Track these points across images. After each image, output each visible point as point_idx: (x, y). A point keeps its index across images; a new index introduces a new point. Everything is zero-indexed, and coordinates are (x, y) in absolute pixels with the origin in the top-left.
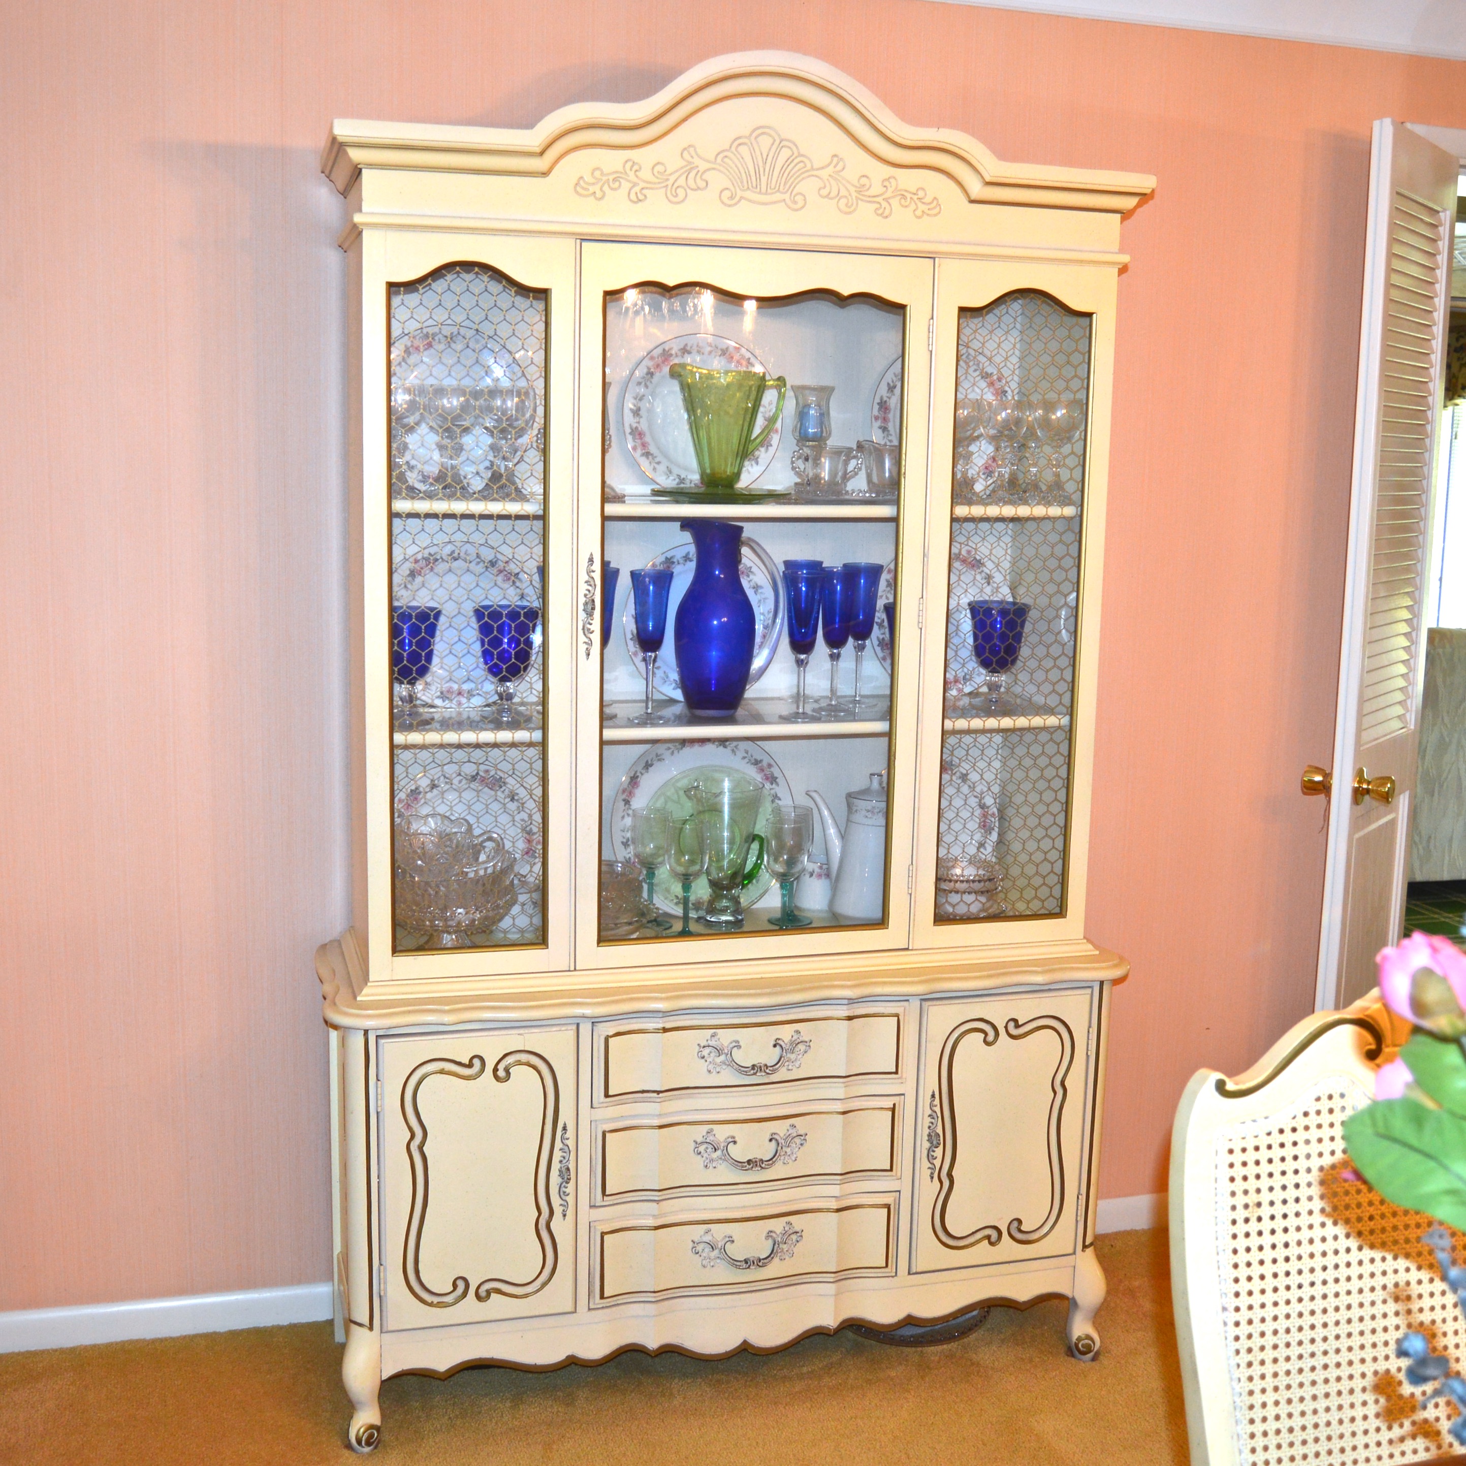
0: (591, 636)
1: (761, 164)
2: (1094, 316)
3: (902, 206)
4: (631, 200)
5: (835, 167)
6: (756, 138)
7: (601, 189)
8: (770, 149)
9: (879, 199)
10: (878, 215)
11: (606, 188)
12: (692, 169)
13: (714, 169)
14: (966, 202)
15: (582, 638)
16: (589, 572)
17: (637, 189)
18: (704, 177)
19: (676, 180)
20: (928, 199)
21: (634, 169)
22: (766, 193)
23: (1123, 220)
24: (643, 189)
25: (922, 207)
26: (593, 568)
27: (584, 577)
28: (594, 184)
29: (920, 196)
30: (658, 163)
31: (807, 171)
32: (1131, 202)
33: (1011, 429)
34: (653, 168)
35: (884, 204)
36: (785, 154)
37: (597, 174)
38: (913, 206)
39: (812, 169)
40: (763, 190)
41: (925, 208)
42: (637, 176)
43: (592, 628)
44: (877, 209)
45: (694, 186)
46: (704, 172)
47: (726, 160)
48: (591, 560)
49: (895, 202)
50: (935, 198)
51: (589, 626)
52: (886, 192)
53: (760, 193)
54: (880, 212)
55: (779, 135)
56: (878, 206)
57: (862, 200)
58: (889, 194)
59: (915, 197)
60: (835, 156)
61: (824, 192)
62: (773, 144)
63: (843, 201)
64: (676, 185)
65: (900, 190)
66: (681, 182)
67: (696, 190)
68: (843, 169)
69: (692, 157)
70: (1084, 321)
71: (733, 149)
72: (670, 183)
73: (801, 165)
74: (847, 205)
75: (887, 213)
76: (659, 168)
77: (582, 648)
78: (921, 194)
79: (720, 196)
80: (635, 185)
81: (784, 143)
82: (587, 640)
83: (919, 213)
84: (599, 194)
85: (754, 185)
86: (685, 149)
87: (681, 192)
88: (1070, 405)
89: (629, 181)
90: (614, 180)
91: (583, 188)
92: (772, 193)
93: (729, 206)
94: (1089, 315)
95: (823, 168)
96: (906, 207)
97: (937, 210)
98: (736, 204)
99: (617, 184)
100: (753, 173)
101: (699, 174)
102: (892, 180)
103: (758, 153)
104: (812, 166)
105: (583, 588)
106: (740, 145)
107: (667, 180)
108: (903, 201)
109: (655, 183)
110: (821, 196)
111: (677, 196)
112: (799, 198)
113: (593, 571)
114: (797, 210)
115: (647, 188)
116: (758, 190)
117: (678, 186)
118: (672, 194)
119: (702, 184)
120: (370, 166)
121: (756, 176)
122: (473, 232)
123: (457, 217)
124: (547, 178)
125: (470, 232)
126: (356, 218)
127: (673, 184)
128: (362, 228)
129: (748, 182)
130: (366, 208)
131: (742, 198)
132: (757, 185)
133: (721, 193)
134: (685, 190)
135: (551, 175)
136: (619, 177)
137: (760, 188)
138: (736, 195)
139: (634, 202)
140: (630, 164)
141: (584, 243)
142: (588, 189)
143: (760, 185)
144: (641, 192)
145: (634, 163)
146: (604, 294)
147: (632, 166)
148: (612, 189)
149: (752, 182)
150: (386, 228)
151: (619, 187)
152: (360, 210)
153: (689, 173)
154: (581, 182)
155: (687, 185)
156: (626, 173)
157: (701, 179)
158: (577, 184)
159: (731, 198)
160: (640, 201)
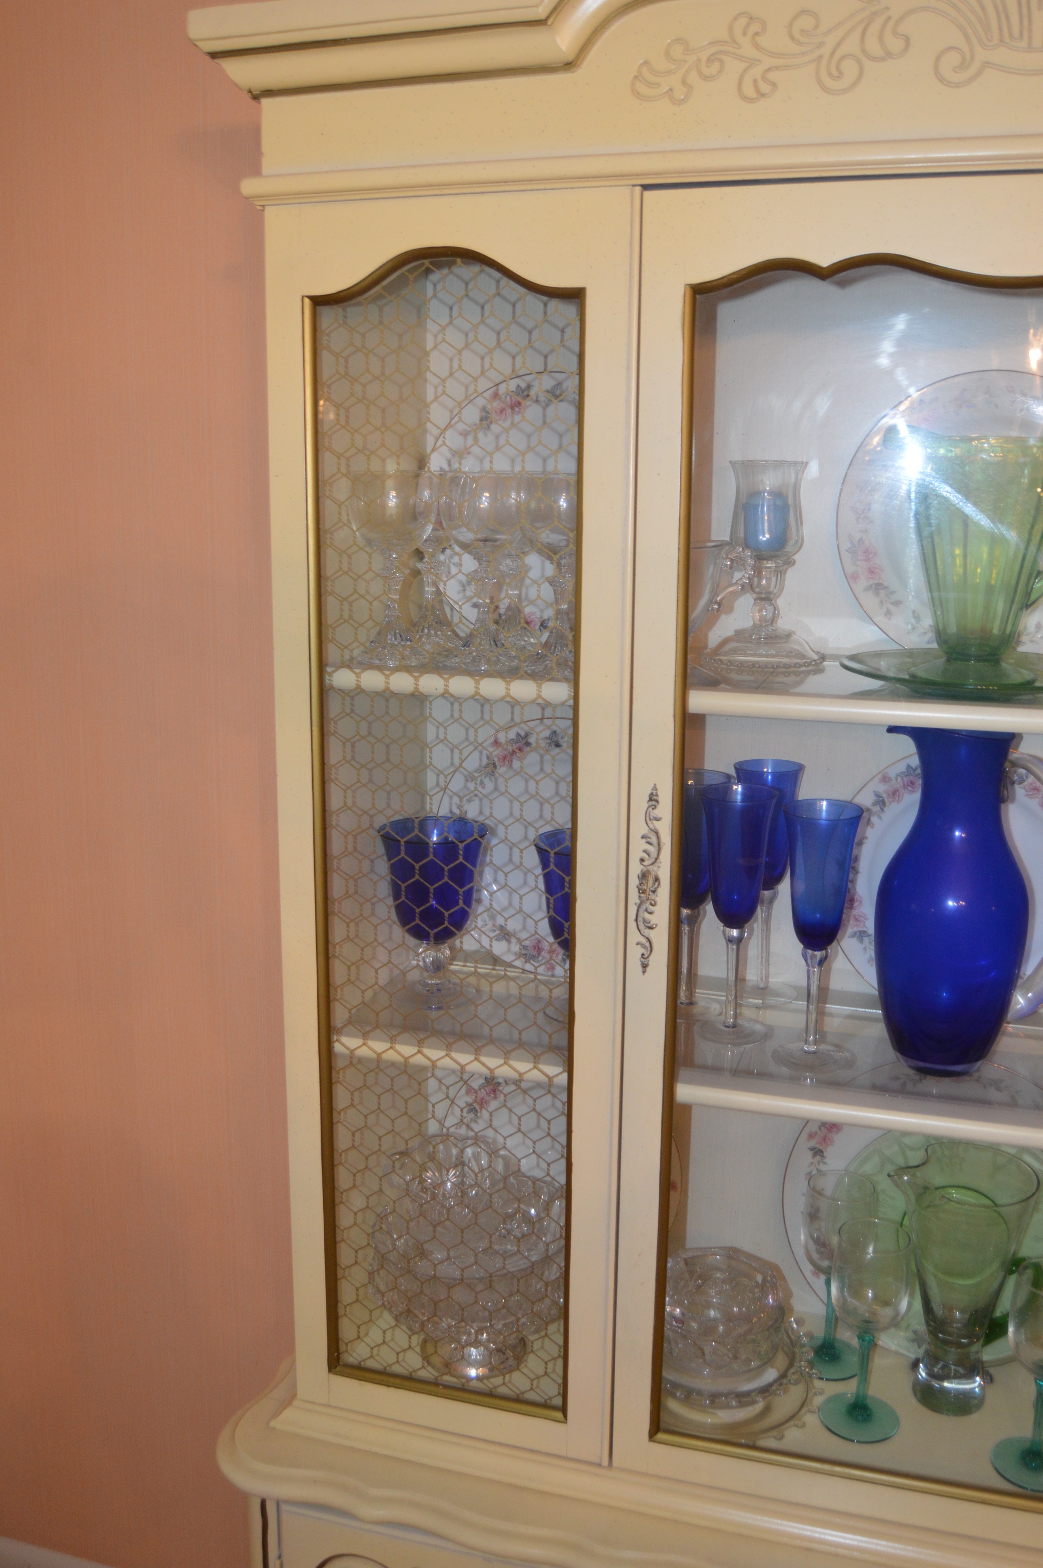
0: (652, 934)
4: (743, 97)
7: (684, 82)
11: (693, 78)
12: (874, 14)
13: (923, 9)
15: (634, 936)
16: (650, 818)
17: (757, 72)
18: (901, 29)
19: (839, 44)
21: (752, 31)
24: (769, 70)
26: (657, 812)
27: (639, 828)
28: (669, 72)
30: (803, 12)
34: (791, 25)
37: (678, 51)
40: (1035, 42)
42: (757, 46)
43: (653, 919)
45: (878, 51)
46: (901, 19)
48: (653, 799)
51: (647, 915)
53: (1030, 48)
64: (839, 54)
66: (852, 45)
67: (882, 59)
72: (826, 50)
76: (806, 22)
77: (635, 953)
79: (936, 67)
80: (753, 63)
82: (643, 940)
84: (680, 94)
85: (1016, 33)
87: (850, 69)
89: (741, 58)
90: (710, 60)
91: (649, 84)
93: (958, 85)
98: (971, 80)
99: (716, 65)
100: (1012, 7)
101: (891, 24)
105: (638, 847)
107: (821, 44)
109: (794, 55)
111: (840, 75)
113: (658, 819)
115: (777, 68)
116: (1024, 44)
117: (843, 57)
118: (830, 75)
119: (895, 45)
120: (269, 93)
121: (1020, 13)
122: (444, 192)
123: (414, 166)
124: (573, 72)
125: (438, 192)
126: (249, 186)
127: (833, 53)
128: (263, 206)
129: (1000, 29)
130: (267, 165)
131: (986, 64)
132: (1021, 33)
133: (938, 58)
134: (859, 62)
135: (585, 65)
136: (721, 52)
137: (1030, 39)
138: (972, 57)
139: (750, 100)
140: (743, 21)
141: (648, 194)
142: (659, 85)
143: (1030, 30)
144: (764, 78)
145: (751, 18)
146: (689, 291)
147: (748, 25)
148: (706, 78)
149: (1010, 27)
150: (301, 201)
151: (720, 71)
152: (256, 171)
153: (868, 25)
154: (645, 71)
155: (863, 50)
156: (735, 42)
157: (895, 33)
158: (636, 77)
159: (963, 66)
160: (763, 95)
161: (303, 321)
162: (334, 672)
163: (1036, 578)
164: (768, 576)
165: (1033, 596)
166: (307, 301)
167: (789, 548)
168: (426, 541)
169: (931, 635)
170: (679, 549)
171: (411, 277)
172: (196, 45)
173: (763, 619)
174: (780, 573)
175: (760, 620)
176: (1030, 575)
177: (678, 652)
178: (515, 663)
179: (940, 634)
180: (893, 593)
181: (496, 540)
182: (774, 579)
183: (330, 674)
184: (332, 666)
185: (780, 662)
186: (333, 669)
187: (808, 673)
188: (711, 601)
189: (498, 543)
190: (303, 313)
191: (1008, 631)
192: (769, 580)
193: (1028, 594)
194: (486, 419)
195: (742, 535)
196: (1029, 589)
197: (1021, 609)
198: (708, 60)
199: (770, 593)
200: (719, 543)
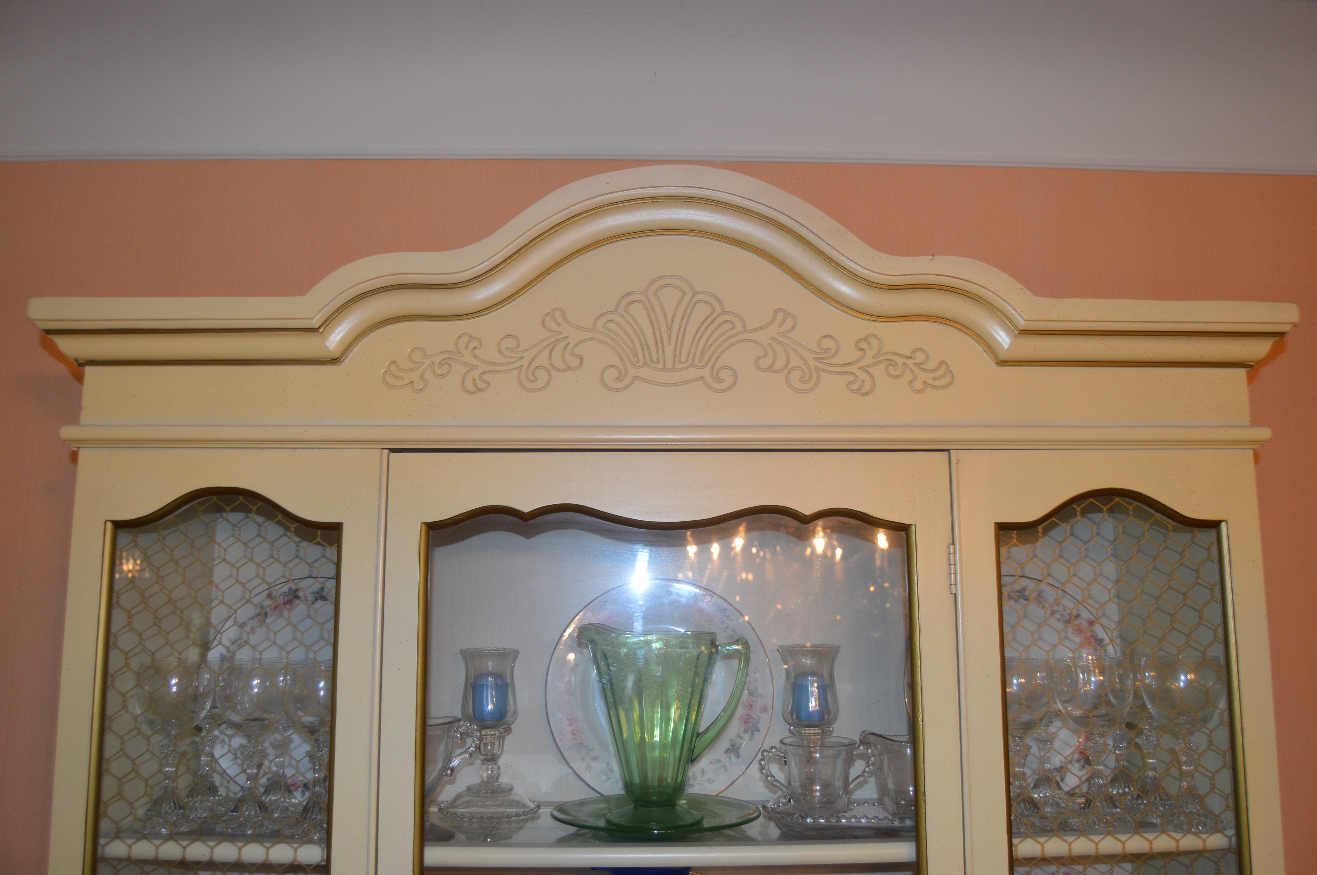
1: (664, 329)
2: (1223, 525)
3: (891, 376)
4: (466, 391)
5: (780, 325)
6: (655, 293)
7: (422, 378)
8: (677, 307)
9: (853, 368)
10: (853, 391)
11: (429, 375)
12: (558, 341)
13: (593, 339)
14: (994, 365)
17: (476, 373)
18: (577, 351)
19: (533, 359)
20: (931, 365)
21: (471, 346)
22: (674, 369)
23: (1251, 379)
24: (484, 373)
25: (923, 376)
28: (411, 370)
29: (917, 361)
30: (508, 336)
31: (736, 334)
32: (1261, 348)
33: (1109, 703)
34: (500, 343)
35: (862, 375)
36: (701, 311)
37: (417, 356)
38: (908, 376)
39: (745, 330)
40: (669, 365)
41: (928, 377)
42: (475, 356)
44: (850, 383)
45: (561, 365)
46: (576, 345)
47: (610, 325)
49: (878, 371)
50: (943, 362)
52: (862, 358)
53: (664, 369)
54: (855, 386)
55: (691, 286)
56: (852, 378)
57: (826, 371)
58: (868, 360)
59: (910, 363)
60: (779, 310)
61: (765, 363)
62: (682, 299)
63: (796, 374)
64: (534, 365)
65: (885, 354)
66: (543, 360)
67: (564, 370)
68: (794, 327)
69: (559, 325)
70: (1207, 536)
71: (621, 310)
72: (525, 362)
73: (727, 326)
74: (801, 379)
75: (866, 388)
76: (510, 343)
78: (920, 357)
79: (602, 378)
80: (473, 367)
81: (697, 298)
83: (918, 385)
84: (419, 385)
85: (655, 359)
86: (547, 314)
87: (542, 376)
88: (1199, 666)
89: (464, 363)
90: (442, 364)
91: (395, 377)
92: (683, 369)
93: (617, 390)
94: (1215, 525)
95: (761, 328)
96: (897, 377)
97: (947, 380)
98: (626, 387)
99: (446, 368)
100: (651, 342)
101: (570, 347)
102: (873, 341)
103: (659, 312)
104: (744, 327)
106: (631, 303)
107: (521, 358)
108: (891, 368)
109: (502, 364)
110: (760, 369)
111: (535, 380)
112: (725, 374)
114: (723, 391)
115: (490, 372)
116: (660, 366)
117: (537, 367)
118: (528, 379)
119: (574, 362)
120: (93, 363)
121: (657, 346)
122: (231, 446)
123: (209, 426)
124: (338, 365)
125: (227, 446)
126: (67, 432)
127: (530, 364)
128: (79, 448)
129: (644, 355)
130: (85, 417)
131: (636, 378)
132: (658, 359)
133: (603, 372)
134: (548, 371)
135: (347, 360)
136: (449, 359)
137: (664, 363)
138: (626, 374)
139: (471, 393)
140: (465, 339)
141: (393, 455)
142: (403, 378)
143: (664, 358)
144: (480, 378)
145: (471, 337)
146: (424, 527)
147: (469, 342)
148: (439, 376)
149: (650, 355)
150: (110, 446)
151: (449, 372)
152: (74, 419)
153: (554, 347)
154: (393, 368)
155: (551, 364)
156: (460, 353)
157: (573, 354)
158: (386, 372)
159: (619, 379)
160: (480, 390)
161: (104, 541)
162: (107, 844)
163: (697, 738)
164: (492, 741)
165: (696, 752)
166: (109, 525)
167: (509, 718)
168: (205, 718)
169: (620, 785)
170: (416, 730)
171: (201, 509)
172: (33, 323)
173: (489, 777)
174: (502, 738)
175: (487, 778)
176: (692, 736)
177: (416, 814)
178: (276, 827)
179: (628, 786)
180: (591, 750)
181: (264, 720)
182: (497, 743)
183: (103, 847)
184: (105, 837)
185: (504, 812)
186: (108, 840)
187: (526, 821)
188: (445, 768)
189: (266, 722)
190: (105, 534)
191: (679, 780)
192: (492, 744)
193: (692, 751)
194: (262, 615)
195: (471, 711)
196: (692, 747)
197: (687, 763)
198: (440, 363)
199: (494, 754)
200: (451, 720)
